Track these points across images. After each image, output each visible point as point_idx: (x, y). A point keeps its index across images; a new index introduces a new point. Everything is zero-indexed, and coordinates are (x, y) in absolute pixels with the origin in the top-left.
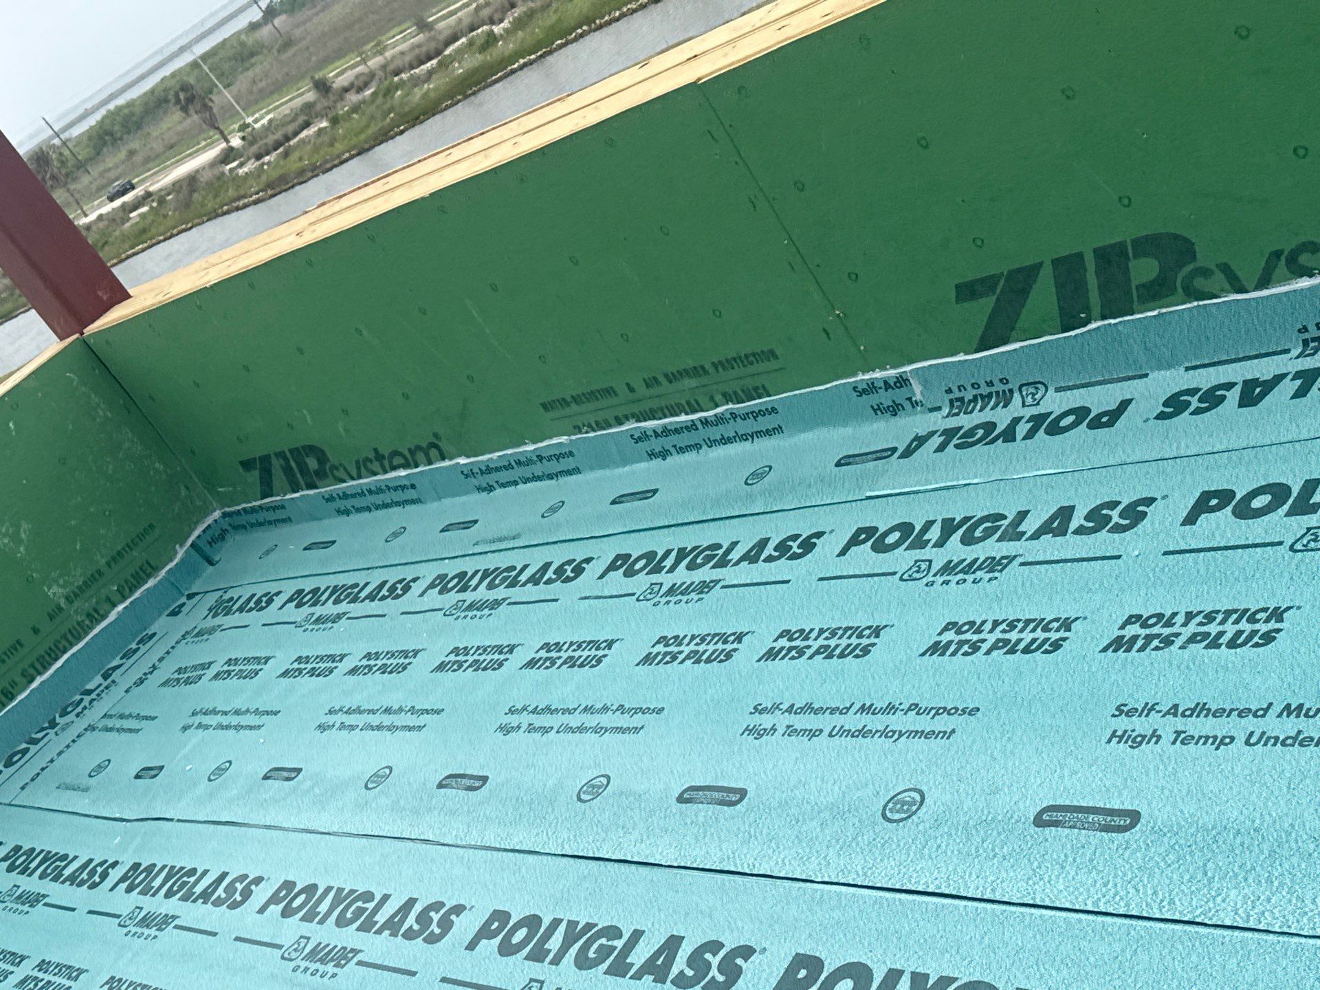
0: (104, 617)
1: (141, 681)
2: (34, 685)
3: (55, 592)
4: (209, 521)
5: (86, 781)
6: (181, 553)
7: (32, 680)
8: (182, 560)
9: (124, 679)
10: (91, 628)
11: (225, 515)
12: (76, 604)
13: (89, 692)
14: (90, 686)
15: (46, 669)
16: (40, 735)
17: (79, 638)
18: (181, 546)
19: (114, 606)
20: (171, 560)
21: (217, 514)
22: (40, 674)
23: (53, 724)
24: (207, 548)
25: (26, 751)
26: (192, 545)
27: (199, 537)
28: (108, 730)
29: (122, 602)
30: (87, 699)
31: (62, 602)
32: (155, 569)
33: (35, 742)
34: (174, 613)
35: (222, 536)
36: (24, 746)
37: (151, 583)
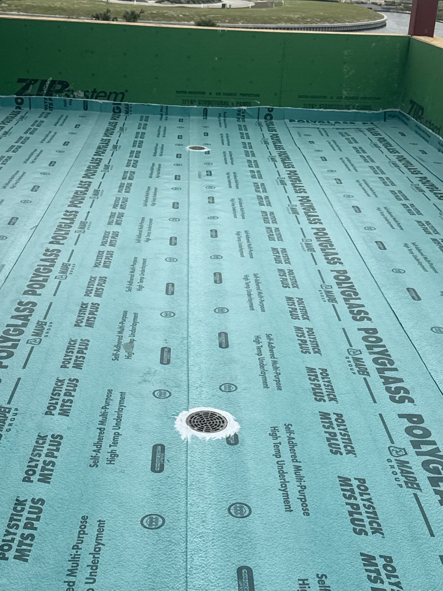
0: (349, 109)
1: (337, 129)
2: (320, 110)
3: (345, 93)
4: (395, 110)
5: (302, 135)
6: (381, 111)
7: (321, 108)
8: (379, 113)
9: (337, 126)
10: (343, 109)
11: (399, 112)
12: (346, 100)
13: (328, 122)
14: (330, 122)
15: (326, 108)
16: (310, 122)
17: (338, 109)
18: (382, 110)
19: (354, 109)
20: (377, 111)
21: (398, 110)
22: (324, 108)
23: (315, 122)
24: (387, 116)
25: (304, 122)
26: (385, 112)
27: (388, 111)
28: (320, 131)
29: (356, 109)
30: (327, 123)
31: (344, 97)
32: (371, 110)
33: (308, 122)
34: (364, 123)
35: (394, 117)
36: (305, 121)
37: (367, 112)
